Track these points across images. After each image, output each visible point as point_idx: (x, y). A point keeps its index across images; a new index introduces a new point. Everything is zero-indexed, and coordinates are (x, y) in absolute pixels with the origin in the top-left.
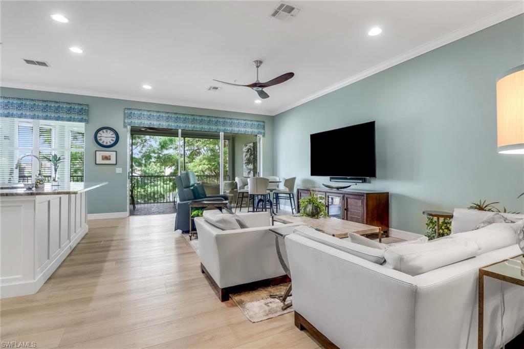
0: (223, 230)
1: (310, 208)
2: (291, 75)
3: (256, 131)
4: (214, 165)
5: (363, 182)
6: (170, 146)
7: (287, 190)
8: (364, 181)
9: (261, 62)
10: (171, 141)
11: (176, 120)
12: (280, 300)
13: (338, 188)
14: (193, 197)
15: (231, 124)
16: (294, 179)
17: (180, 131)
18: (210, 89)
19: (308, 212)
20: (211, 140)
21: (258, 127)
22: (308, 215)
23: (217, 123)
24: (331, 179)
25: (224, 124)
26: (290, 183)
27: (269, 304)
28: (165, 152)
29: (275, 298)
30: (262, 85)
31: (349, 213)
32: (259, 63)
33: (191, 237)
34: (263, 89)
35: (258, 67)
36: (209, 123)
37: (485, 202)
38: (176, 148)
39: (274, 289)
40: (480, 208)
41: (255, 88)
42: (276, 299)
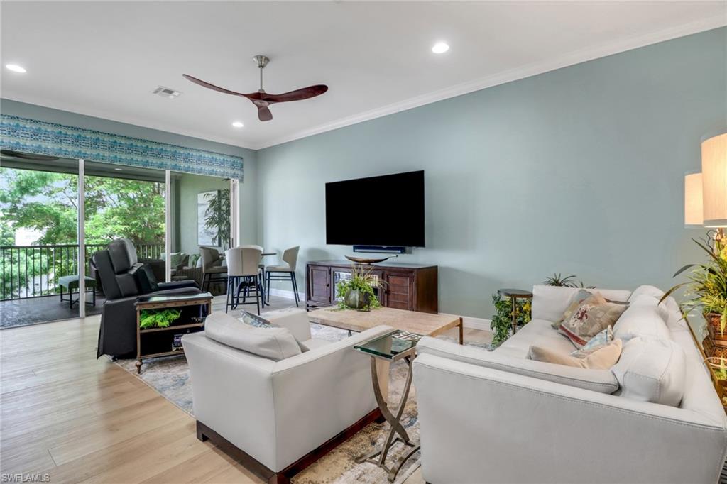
0: (276, 359)
1: (355, 296)
2: (321, 89)
3: (230, 171)
4: (137, 224)
5: (402, 253)
6: (40, 189)
7: (286, 266)
8: (403, 251)
9: (267, 60)
10: (44, 179)
11: (77, 141)
12: (376, 463)
13: (369, 262)
14: (136, 290)
15: (187, 158)
16: (296, 249)
17: (81, 162)
18: (156, 92)
19: (352, 303)
20: (130, 181)
21: (233, 165)
22: (352, 307)
23: (160, 154)
24: (355, 248)
25: (174, 156)
26: (291, 255)
27: (364, 477)
28: (28, 199)
29: (365, 461)
30: (273, 97)
31: (390, 297)
32: (263, 61)
33: (139, 367)
34: (269, 107)
35: (262, 66)
36: (145, 152)
37: (560, 275)
38: (50, 193)
39: (351, 443)
40: (556, 283)
41: (258, 102)
42: (366, 463)
